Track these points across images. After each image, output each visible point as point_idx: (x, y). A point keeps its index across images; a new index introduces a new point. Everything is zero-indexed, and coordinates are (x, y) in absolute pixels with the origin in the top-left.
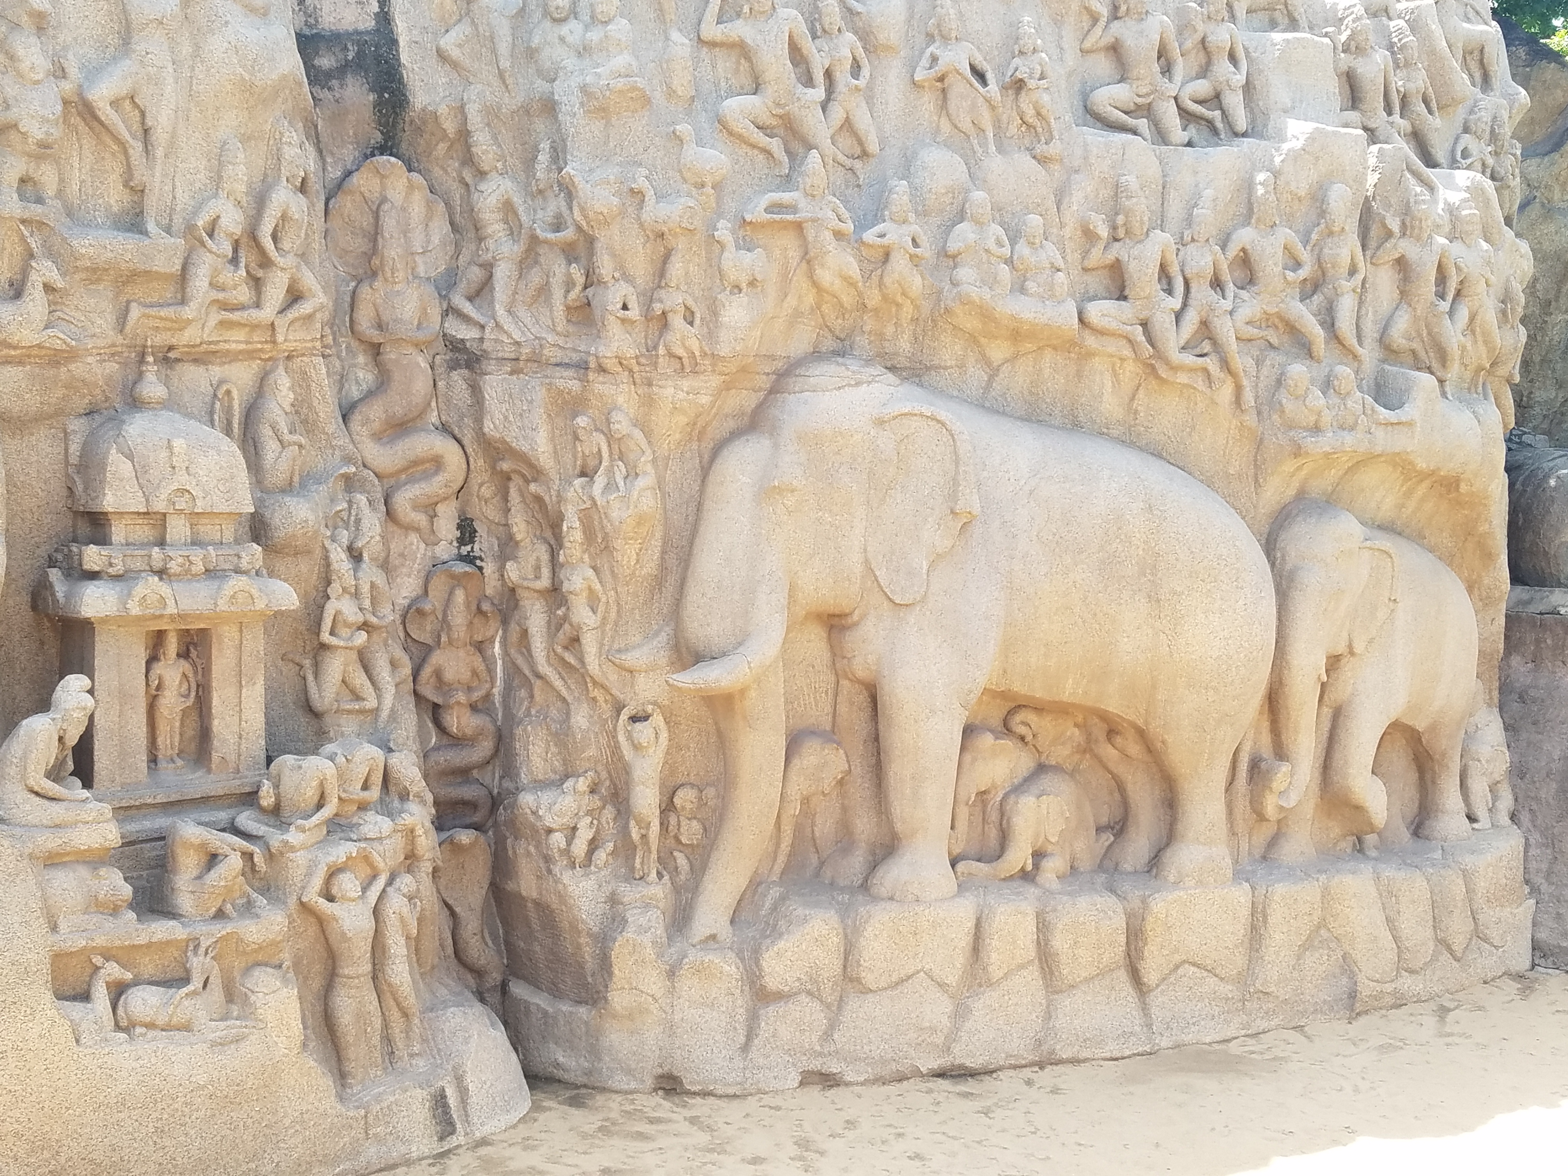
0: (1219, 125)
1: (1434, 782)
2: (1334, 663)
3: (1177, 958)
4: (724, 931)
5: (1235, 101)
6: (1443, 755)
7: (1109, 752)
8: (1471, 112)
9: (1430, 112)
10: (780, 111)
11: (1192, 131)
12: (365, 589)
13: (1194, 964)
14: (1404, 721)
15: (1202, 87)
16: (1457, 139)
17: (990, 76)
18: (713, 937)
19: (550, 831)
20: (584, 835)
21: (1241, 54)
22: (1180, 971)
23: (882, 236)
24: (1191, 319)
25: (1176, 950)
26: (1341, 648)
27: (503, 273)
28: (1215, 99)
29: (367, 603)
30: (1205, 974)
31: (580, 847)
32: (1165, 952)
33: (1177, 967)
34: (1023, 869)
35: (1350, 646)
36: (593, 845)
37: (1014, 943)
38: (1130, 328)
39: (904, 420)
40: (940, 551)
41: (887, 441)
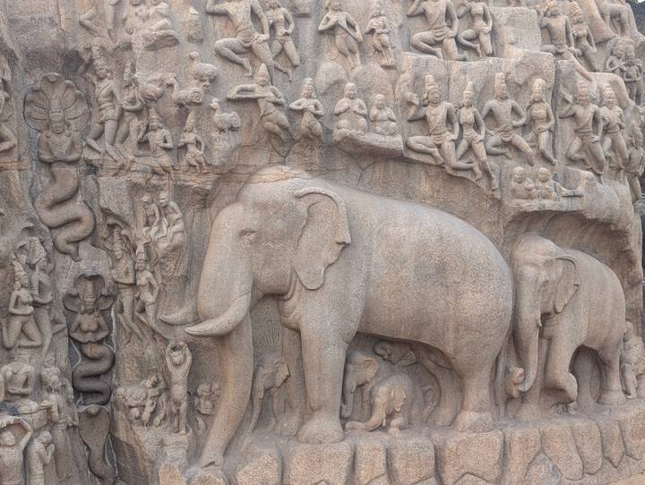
0: (479, 51)
1: (606, 376)
2: (546, 316)
3: (463, 471)
4: (219, 459)
5: (486, 39)
6: (610, 361)
7: (429, 364)
8: (615, 46)
9: (591, 45)
10: (247, 45)
11: (466, 54)
12: (36, 284)
13: (472, 474)
14: (586, 345)
15: (469, 32)
16: (607, 58)
17: (357, 27)
18: (212, 463)
19: (131, 407)
20: (149, 409)
21: (490, 17)
23: (299, 105)
24: (464, 144)
25: (462, 467)
26: (550, 309)
27: (109, 126)
28: (476, 38)
29: (36, 292)
30: (478, 479)
31: (146, 416)
32: (456, 469)
33: (463, 475)
34: (381, 425)
35: (555, 309)
36: (154, 413)
37: (373, 465)
38: (432, 150)
39: (312, 196)
40: (330, 262)
41: (302, 207)
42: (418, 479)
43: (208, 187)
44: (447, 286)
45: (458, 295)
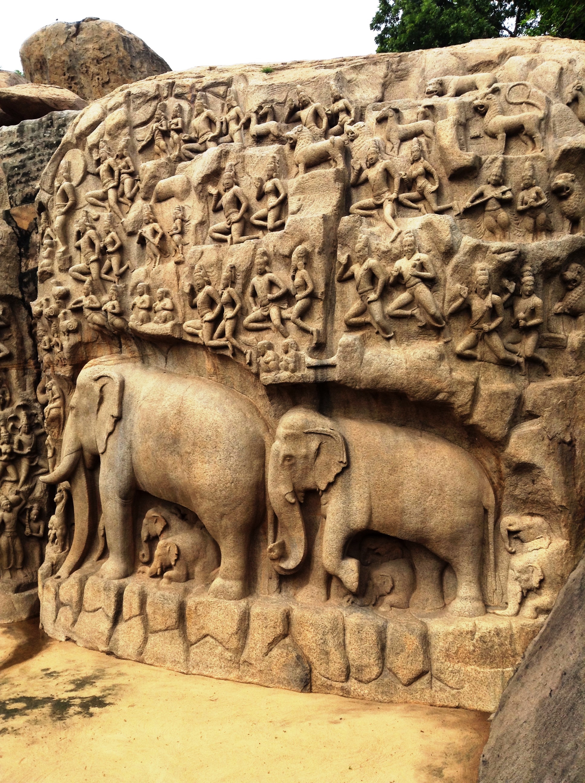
3: (204, 632)
9: (434, 182)
10: (89, 266)
13: (213, 637)
15: (262, 212)
17: (159, 234)
21: (282, 191)
22: (207, 639)
25: (203, 628)
30: (218, 644)
32: (197, 627)
33: (205, 636)
37: (131, 605)
38: (197, 331)
39: (103, 379)
40: (109, 431)
41: (97, 387)
42: (163, 627)
43: (67, 375)
44: (181, 456)
45: (190, 465)
